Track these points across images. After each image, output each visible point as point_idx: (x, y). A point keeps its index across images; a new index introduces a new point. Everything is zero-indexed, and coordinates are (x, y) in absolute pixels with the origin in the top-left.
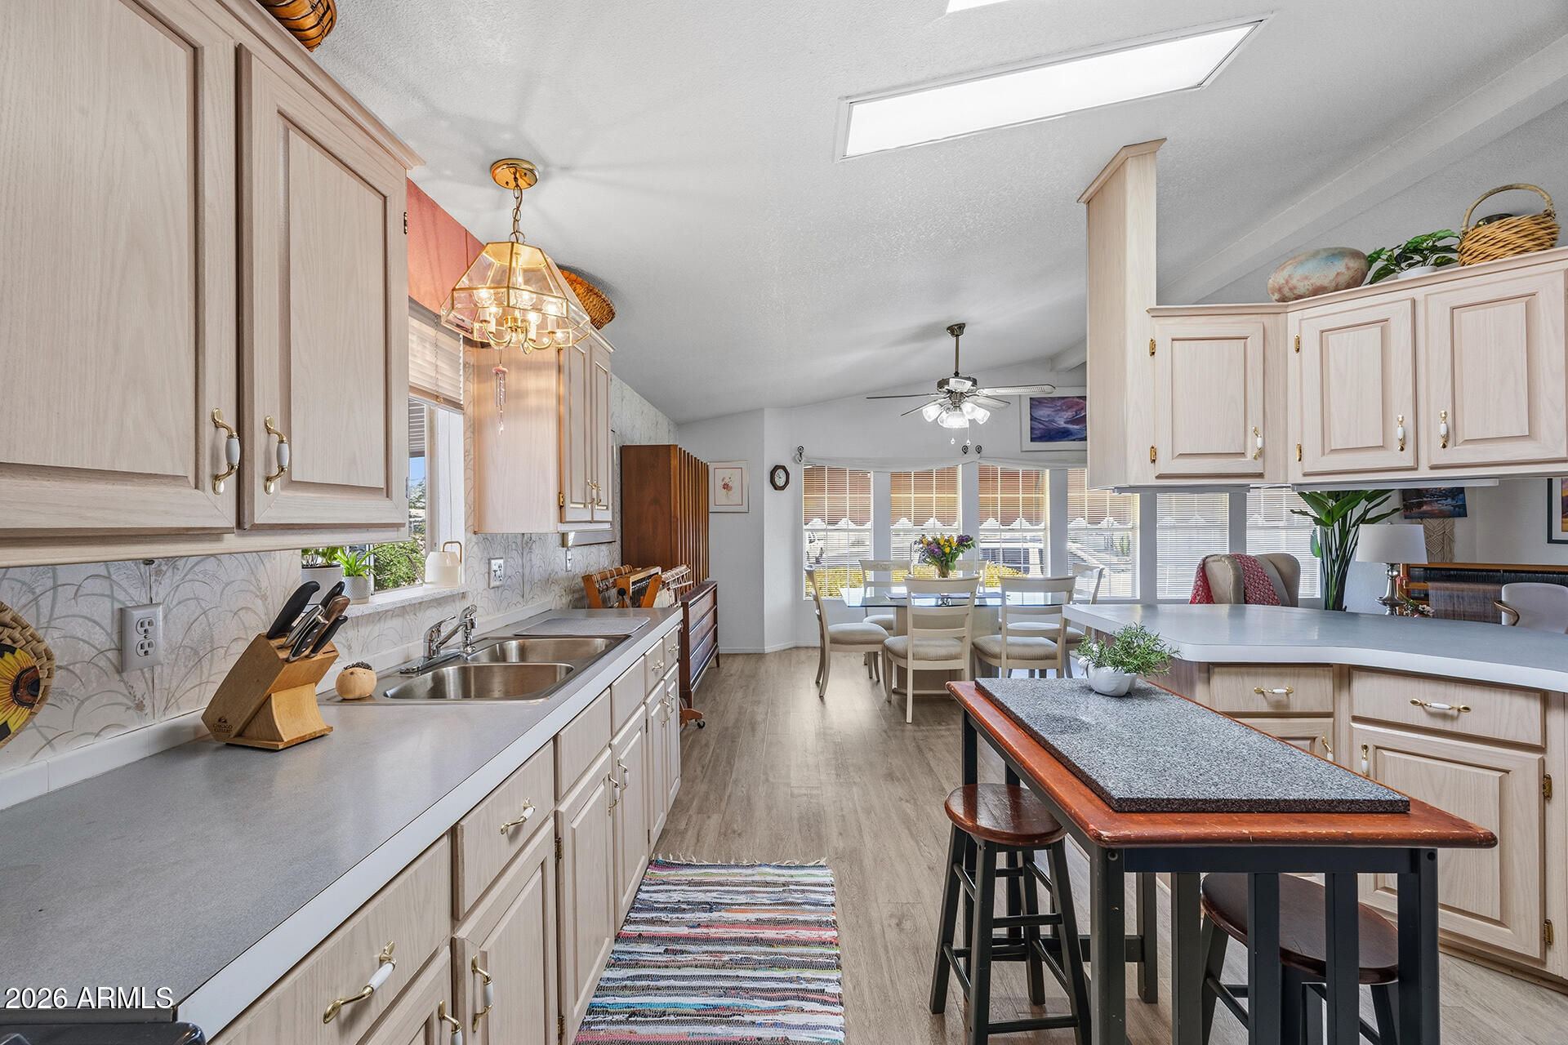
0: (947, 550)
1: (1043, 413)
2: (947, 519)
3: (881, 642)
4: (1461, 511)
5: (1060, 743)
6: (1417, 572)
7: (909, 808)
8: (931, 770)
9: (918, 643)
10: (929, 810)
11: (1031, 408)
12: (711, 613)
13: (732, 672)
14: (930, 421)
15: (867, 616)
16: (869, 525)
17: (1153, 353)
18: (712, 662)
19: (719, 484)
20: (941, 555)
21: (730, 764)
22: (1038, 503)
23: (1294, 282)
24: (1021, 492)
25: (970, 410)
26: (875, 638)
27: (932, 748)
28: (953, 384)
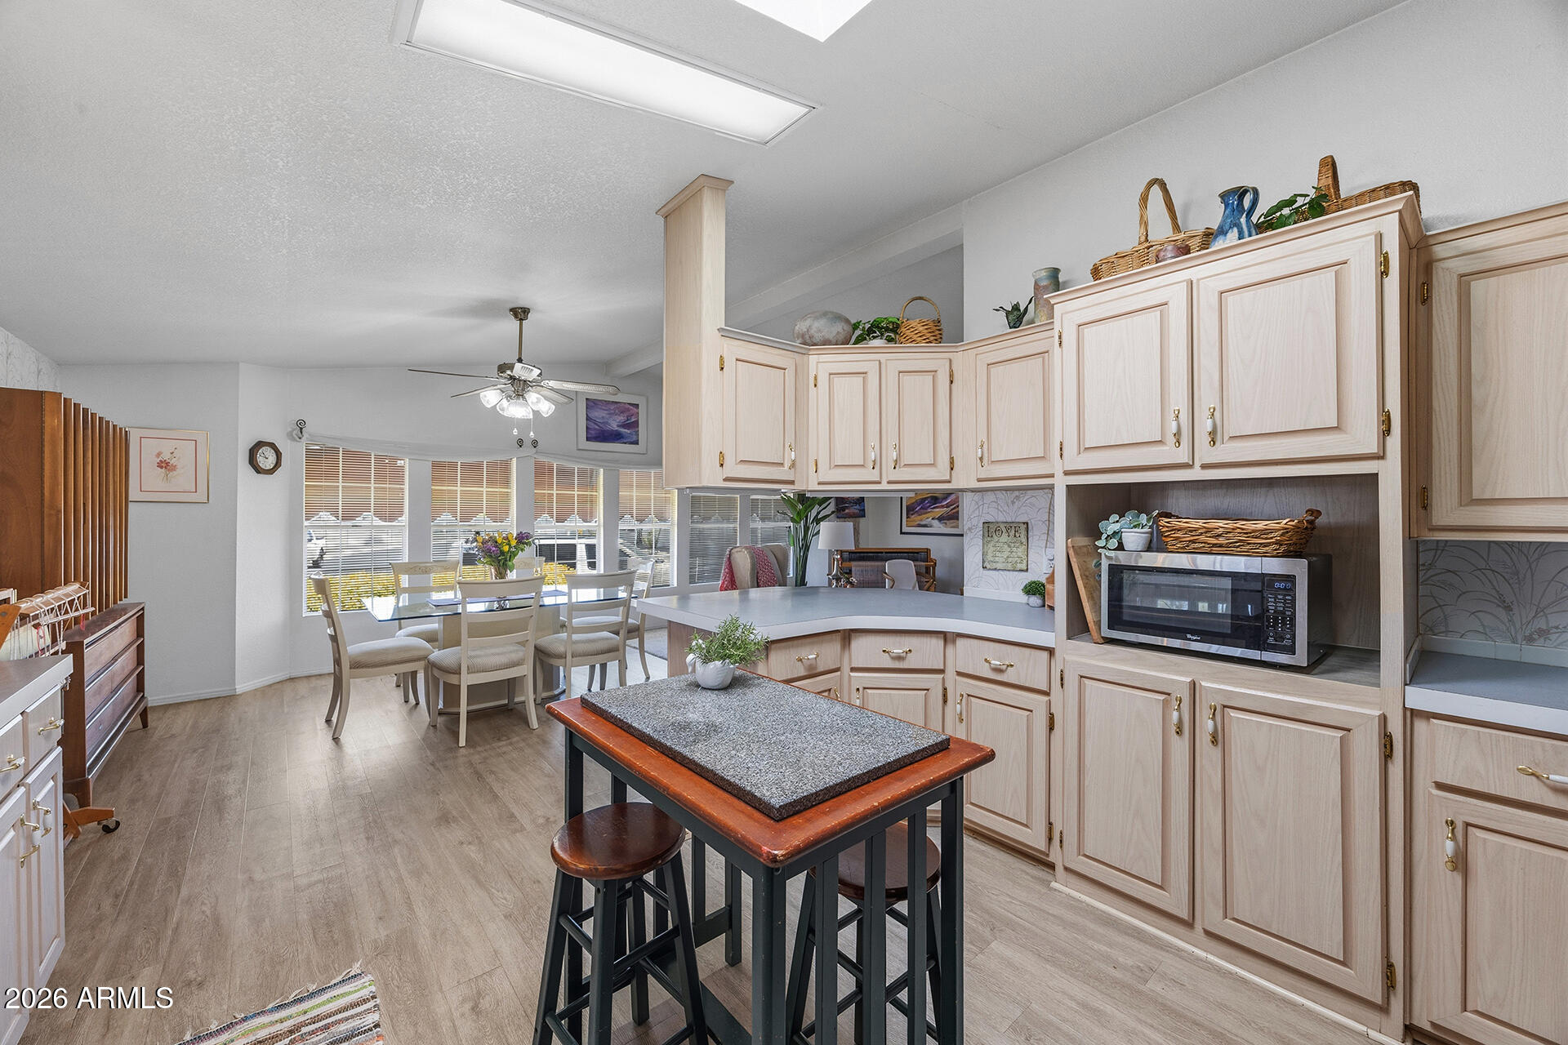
0: (506, 548)
1: (598, 414)
2: (498, 514)
3: (425, 658)
4: (862, 514)
5: (699, 754)
6: (846, 555)
7: (472, 852)
8: (496, 797)
9: (473, 653)
10: (499, 846)
11: (587, 408)
12: (132, 652)
13: (174, 732)
14: (489, 406)
15: (400, 629)
16: (404, 519)
17: (722, 368)
18: (135, 722)
19: (150, 461)
20: (498, 555)
21: (176, 874)
22: (592, 501)
23: (812, 332)
24: (576, 489)
25: (535, 400)
26: (416, 654)
27: (494, 769)
28: (519, 370)
